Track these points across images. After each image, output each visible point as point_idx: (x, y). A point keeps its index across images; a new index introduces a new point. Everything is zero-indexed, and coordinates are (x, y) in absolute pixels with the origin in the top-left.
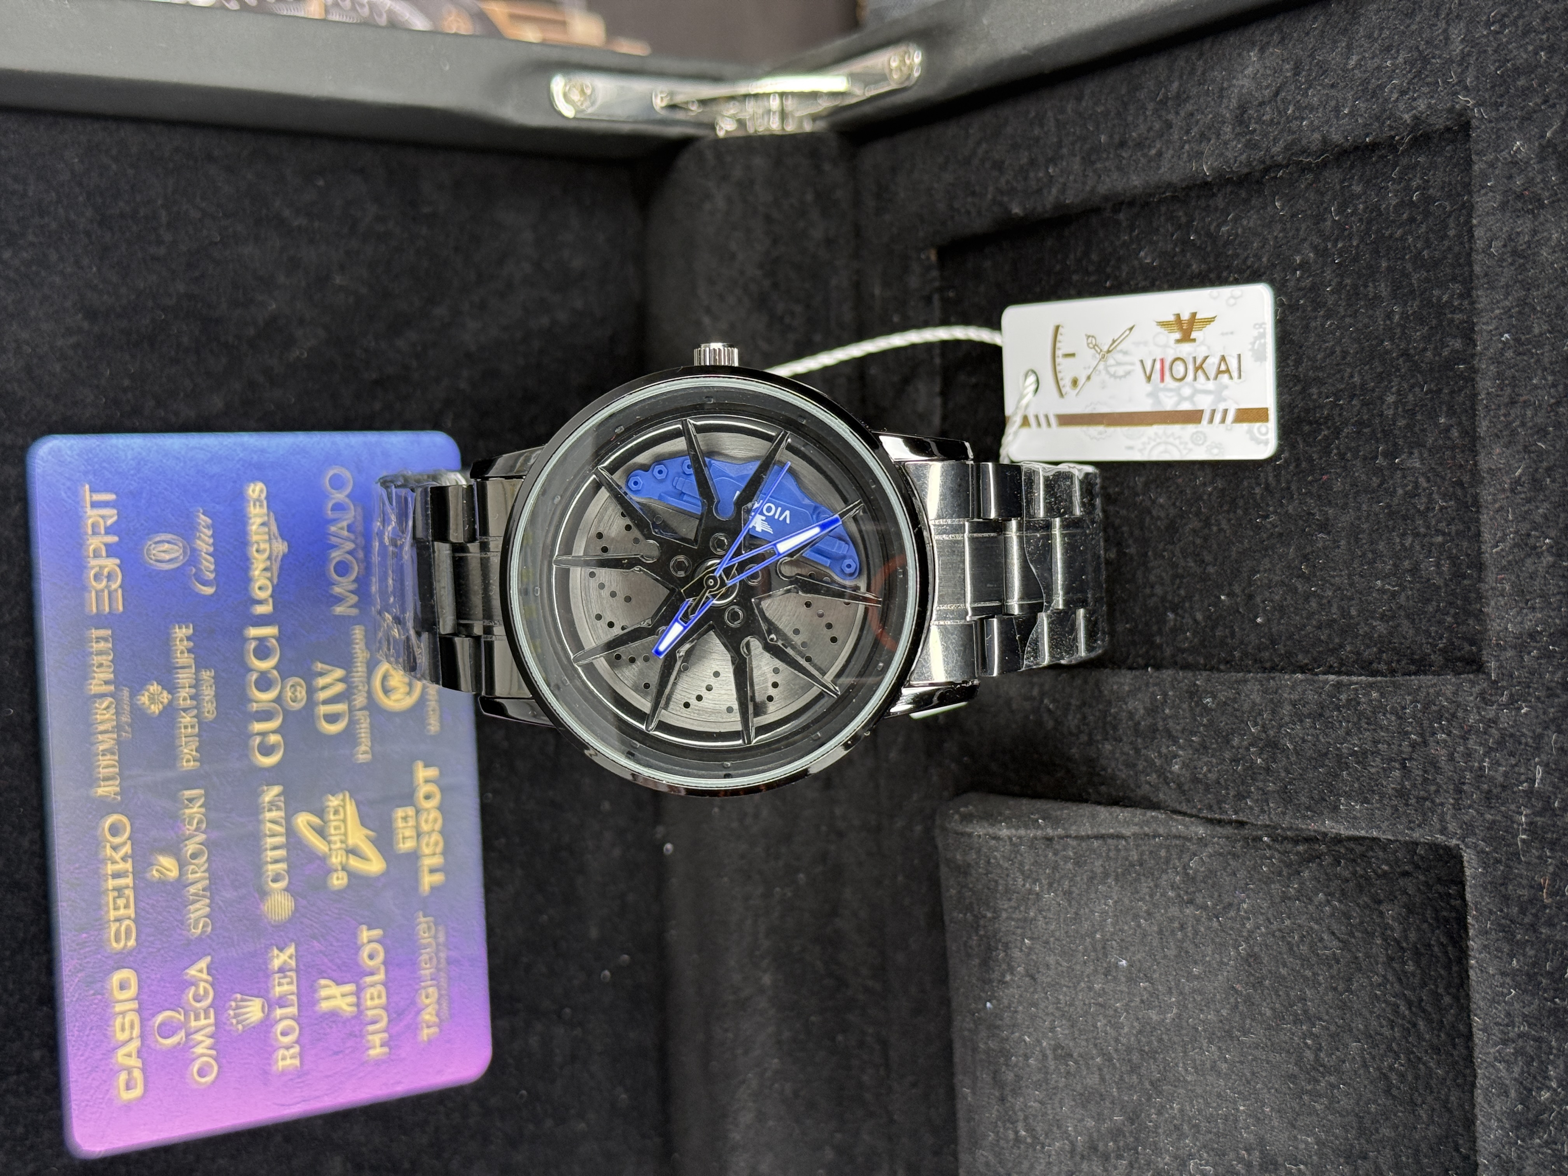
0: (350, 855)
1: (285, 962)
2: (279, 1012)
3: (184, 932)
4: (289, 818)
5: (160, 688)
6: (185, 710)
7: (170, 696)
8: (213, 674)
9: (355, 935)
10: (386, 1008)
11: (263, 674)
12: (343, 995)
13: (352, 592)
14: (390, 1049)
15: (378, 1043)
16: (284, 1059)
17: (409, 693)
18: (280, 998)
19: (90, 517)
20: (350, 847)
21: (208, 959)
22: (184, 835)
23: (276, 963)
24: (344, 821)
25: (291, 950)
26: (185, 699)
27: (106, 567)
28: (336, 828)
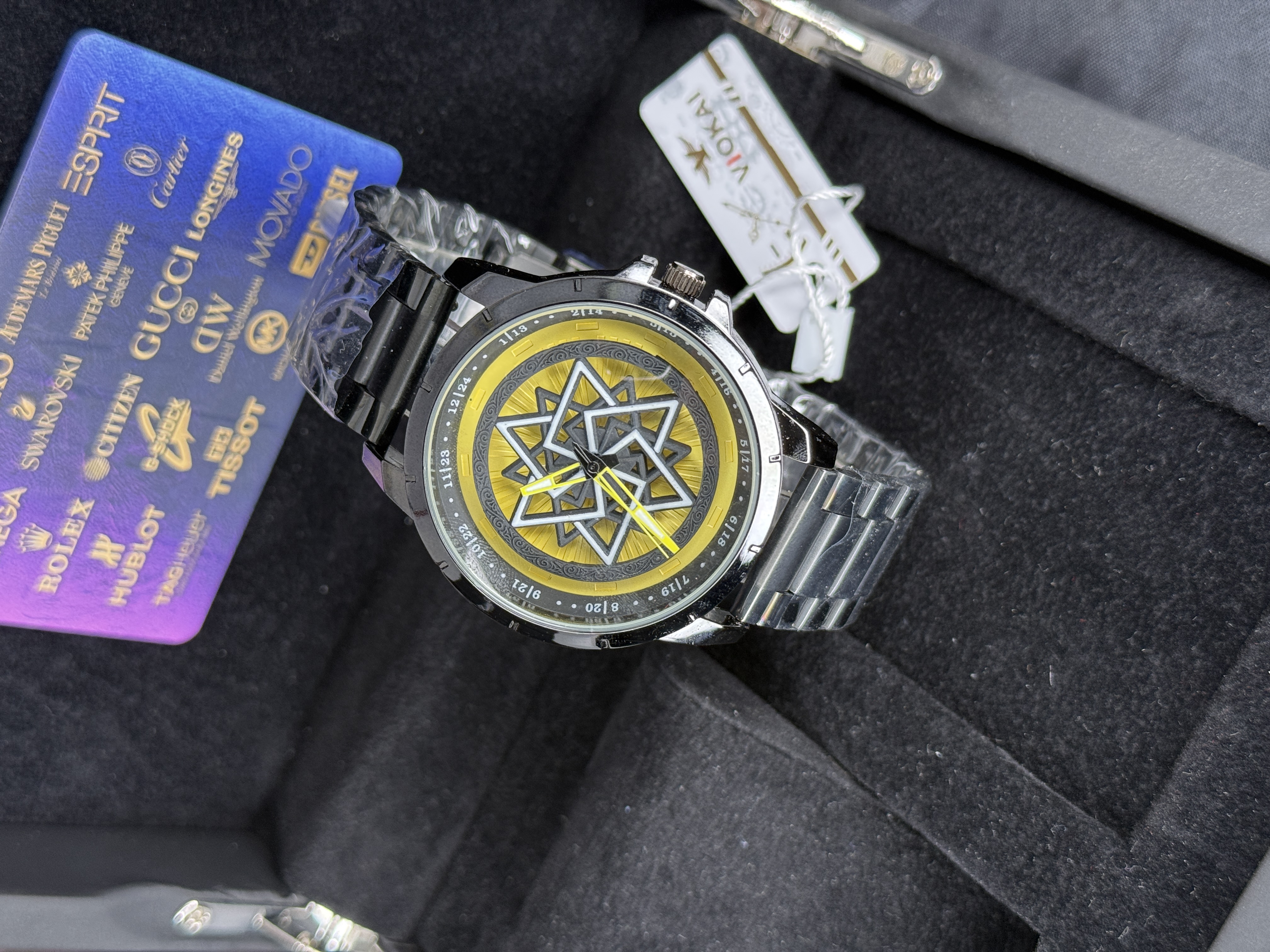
0: (169, 450)
1: (81, 512)
2: (59, 547)
3: (15, 464)
4: (136, 404)
5: (86, 268)
6: (97, 292)
7: (91, 278)
8: (132, 272)
9: (142, 509)
10: (139, 572)
11: (171, 286)
12: (112, 551)
13: (268, 248)
14: (128, 601)
15: (121, 594)
16: (46, 583)
17: (272, 343)
18: (65, 537)
19: (97, 109)
20: (172, 443)
21: (24, 490)
22: (51, 388)
23: (74, 511)
24: (177, 422)
25: (90, 505)
26: (101, 284)
27: (90, 154)
28: (167, 426)
